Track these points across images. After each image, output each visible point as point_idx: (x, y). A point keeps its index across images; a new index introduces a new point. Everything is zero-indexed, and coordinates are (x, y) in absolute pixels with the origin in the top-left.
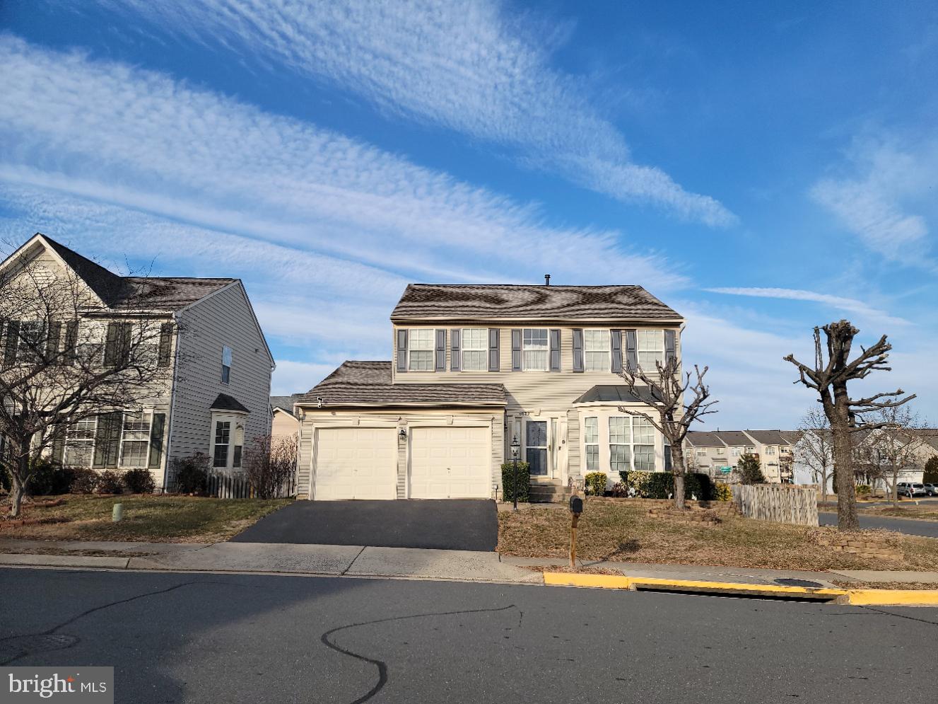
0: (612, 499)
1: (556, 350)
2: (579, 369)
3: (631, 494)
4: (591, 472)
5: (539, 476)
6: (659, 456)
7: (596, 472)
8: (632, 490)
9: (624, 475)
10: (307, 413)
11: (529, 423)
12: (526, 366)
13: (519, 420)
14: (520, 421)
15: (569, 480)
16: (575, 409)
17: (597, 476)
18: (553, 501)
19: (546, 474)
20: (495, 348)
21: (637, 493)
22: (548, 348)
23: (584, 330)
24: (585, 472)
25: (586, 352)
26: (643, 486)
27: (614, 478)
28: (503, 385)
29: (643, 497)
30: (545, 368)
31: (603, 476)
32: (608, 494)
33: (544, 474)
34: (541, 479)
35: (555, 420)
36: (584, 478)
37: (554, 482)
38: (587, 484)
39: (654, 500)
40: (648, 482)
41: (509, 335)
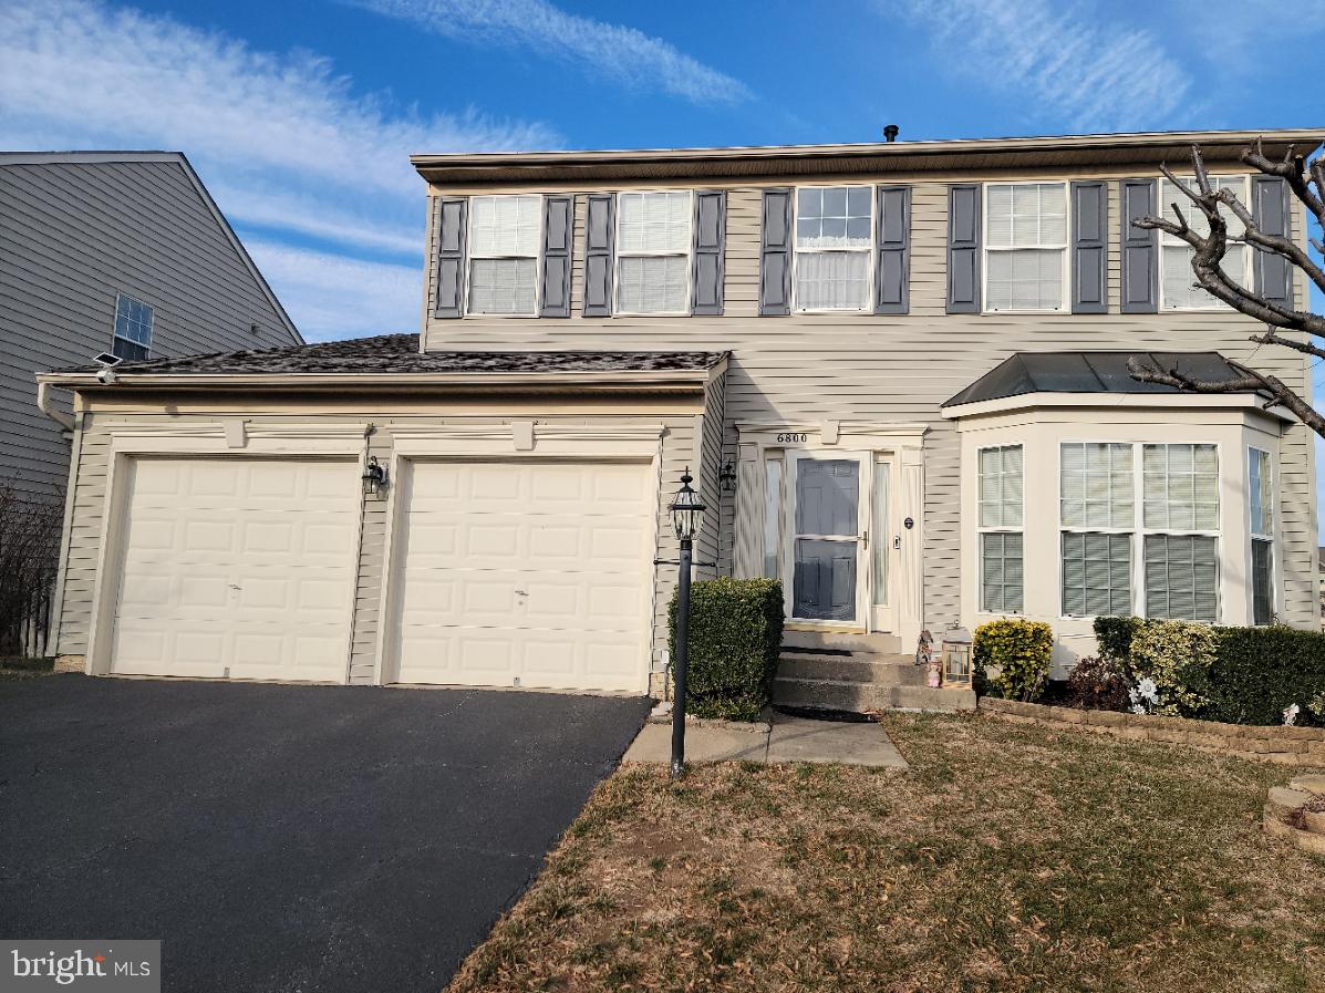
0: (1072, 715)
1: (894, 248)
2: (963, 301)
3: (1144, 702)
4: (997, 617)
5: (828, 623)
6: (1233, 578)
7: (1013, 618)
8: (1147, 687)
9: (1115, 633)
10: (95, 407)
11: (806, 464)
12: (803, 299)
13: (777, 455)
14: (780, 460)
15: (922, 641)
16: (951, 425)
17: (1017, 633)
18: (861, 709)
19: (851, 615)
20: (709, 249)
21: (1165, 698)
22: (870, 244)
23: (985, 185)
24: (975, 618)
25: (990, 251)
26: (1188, 677)
27: (1077, 641)
28: (729, 355)
29: (1186, 712)
30: (860, 304)
31: (1040, 635)
32: (1056, 693)
33: (842, 618)
34: (833, 630)
35: (882, 459)
36: (972, 637)
37: (875, 643)
38: (982, 652)
39: (1235, 728)
40: (1210, 660)
41: (756, 209)
